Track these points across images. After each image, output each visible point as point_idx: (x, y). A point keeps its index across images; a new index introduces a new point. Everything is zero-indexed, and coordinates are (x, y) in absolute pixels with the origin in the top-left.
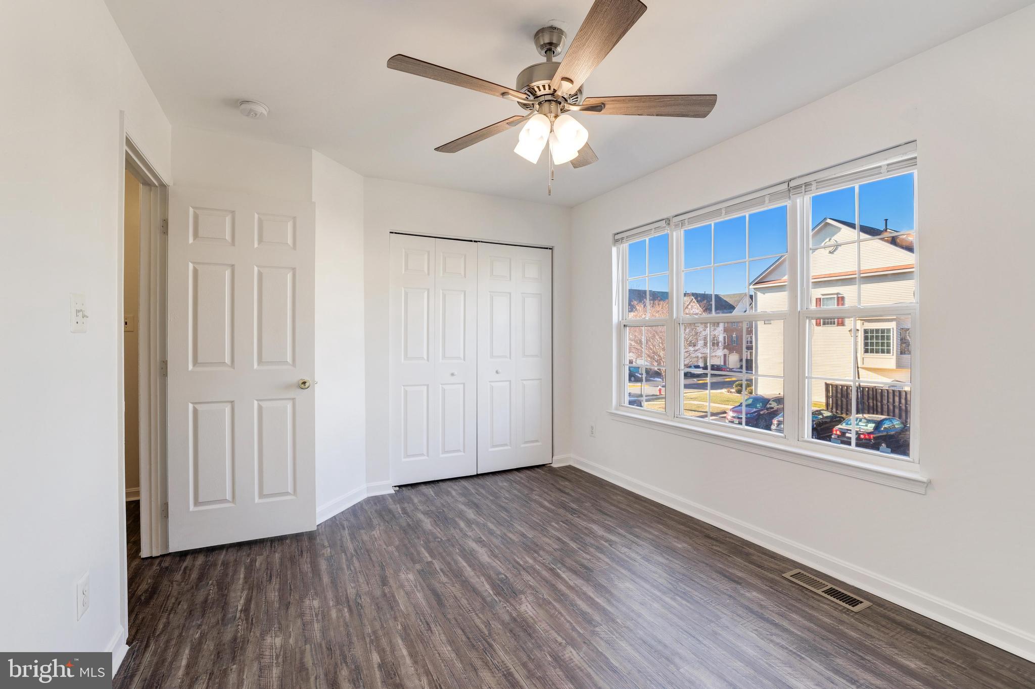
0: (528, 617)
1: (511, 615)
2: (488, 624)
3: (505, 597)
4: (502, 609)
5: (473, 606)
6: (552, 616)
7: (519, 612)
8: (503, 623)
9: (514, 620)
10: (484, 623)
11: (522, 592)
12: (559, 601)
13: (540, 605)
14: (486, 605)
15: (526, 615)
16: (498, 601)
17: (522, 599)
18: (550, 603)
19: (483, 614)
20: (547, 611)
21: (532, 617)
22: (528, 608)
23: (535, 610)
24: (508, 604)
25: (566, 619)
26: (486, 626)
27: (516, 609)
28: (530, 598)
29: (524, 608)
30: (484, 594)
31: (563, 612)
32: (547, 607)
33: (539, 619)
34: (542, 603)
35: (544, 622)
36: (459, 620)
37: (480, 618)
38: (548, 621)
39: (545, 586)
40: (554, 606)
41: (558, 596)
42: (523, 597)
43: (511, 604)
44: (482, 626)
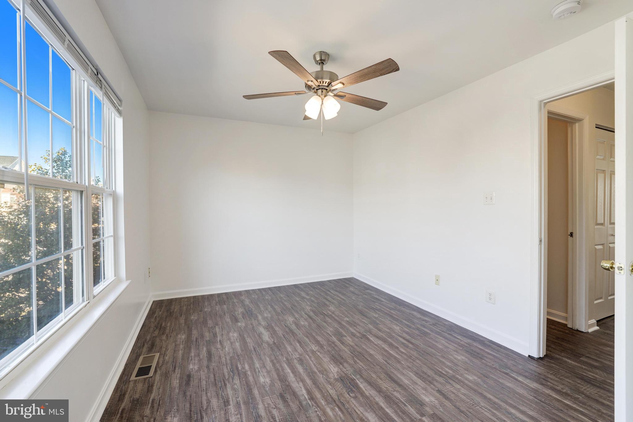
0: (333, 364)
1: (343, 366)
2: (355, 362)
3: (348, 377)
4: (349, 370)
5: (367, 373)
6: (320, 364)
7: (339, 367)
8: (347, 362)
9: (341, 363)
10: (358, 363)
11: (336, 380)
12: (313, 372)
13: (326, 370)
14: (359, 372)
15: (334, 365)
16: (352, 375)
17: (337, 375)
18: (319, 371)
19: (359, 367)
20: (322, 367)
21: (331, 364)
22: (333, 369)
23: (329, 368)
24: (346, 372)
25: (313, 362)
26: (356, 361)
27: (340, 369)
28: (331, 375)
29: (335, 369)
30: (362, 380)
31: (313, 366)
32: (322, 369)
33: (327, 363)
34: (324, 372)
35: (325, 361)
36: (372, 365)
37: (361, 365)
38: (323, 362)
39: (320, 384)
40: (317, 369)
41: (313, 376)
42: (336, 377)
43: (343, 372)
44: (358, 361)
